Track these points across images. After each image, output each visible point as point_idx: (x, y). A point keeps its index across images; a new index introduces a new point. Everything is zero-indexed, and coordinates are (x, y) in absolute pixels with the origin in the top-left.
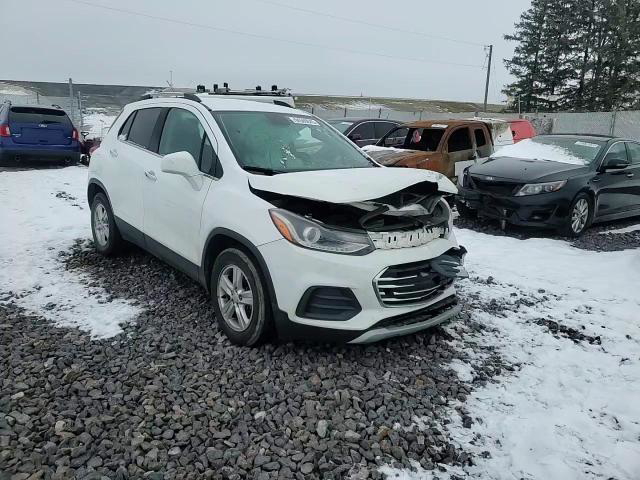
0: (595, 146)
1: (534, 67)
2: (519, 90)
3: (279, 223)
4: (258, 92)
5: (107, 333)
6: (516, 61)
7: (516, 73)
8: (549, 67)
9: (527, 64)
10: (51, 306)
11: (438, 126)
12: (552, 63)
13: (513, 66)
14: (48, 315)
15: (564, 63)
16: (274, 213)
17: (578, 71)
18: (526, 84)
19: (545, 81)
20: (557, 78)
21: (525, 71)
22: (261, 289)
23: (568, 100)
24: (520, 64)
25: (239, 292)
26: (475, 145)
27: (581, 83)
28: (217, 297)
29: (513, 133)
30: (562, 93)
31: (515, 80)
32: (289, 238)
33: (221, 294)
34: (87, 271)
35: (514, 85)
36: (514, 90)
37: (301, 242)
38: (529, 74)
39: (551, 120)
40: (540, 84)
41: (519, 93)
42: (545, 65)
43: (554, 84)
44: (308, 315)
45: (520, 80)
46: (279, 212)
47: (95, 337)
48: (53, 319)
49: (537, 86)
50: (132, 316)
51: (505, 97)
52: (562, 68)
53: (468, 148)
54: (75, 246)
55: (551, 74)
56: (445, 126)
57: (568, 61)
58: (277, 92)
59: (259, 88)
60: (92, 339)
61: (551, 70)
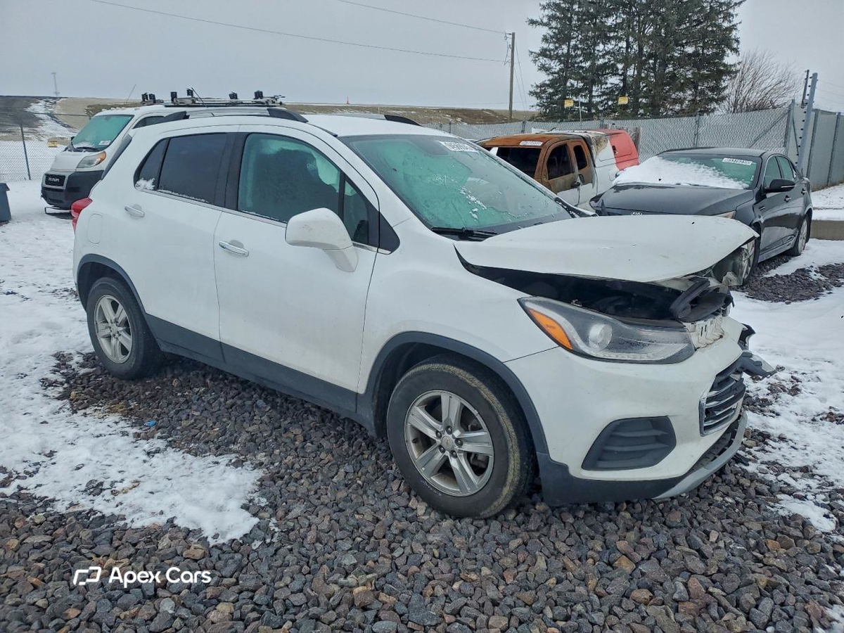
0: (750, 163)
1: (566, 60)
2: (551, 90)
3: (543, 322)
4: (234, 101)
5: (231, 528)
6: (544, 53)
7: (544, 68)
8: (585, 60)
9: (558, 57)
10: (95, 488)
11: (529, 143)
12: (589, 56)
13: (543, 60)
14: (103, 506)
15: (603, 56)
16: (528, 305)
17: (620, 66)
18: (558, 84)
19: (582, 79)
20: (595, 76)
21: (556, 66)
22: (511, 429)
23: (610, 103)
24: (550, 57)
25: (457, 433)
26: (576, 168)
27: (624, 80)
28: (405, 443)
29: (614, 148)
30: (603, 94)
31: (544, 78)
32: (567, 344)
33: (410, 436)
34: (112, 411)
35: (543, 85)
36: (544, 92)
37: (587, 351)
38: (561, 70)
39: (637, 130)
40: (575, 83)
41: (551, 95)
42: (581, 58)
43: (593, 82)
44: (601, 464)
45: (551, 77)
46: (539, 303)
47: (216, 537)
48: (117, 511)
49: (572, 85)
50: (250, 487)
51: (534, 100)
52: (601, 61)
53: (569, 173)
54: (58, 366)
55: (587, 70)
56: (539, 144)
57: (608, 53)
58: (263, 100)
59: (234, 96)
60: (212, 542)
61: (588, 64)
